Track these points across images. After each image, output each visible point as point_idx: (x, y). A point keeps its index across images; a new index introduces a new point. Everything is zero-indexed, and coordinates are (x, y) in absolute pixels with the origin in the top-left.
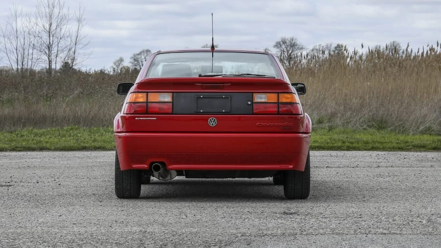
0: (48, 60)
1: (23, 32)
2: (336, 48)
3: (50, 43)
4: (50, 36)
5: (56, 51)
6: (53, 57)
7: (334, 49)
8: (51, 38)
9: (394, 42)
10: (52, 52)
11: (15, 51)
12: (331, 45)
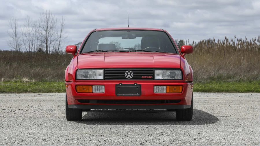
0: (46, 46)
1: (32, 31)
2: (180, 42)
3: (47, 36)
4: (47, 33)
5: (50, 41)
6: (48, 44)
7: (179, 43)
8: (48, 34)
9: (209, 39)
10: (48, 41)
11: (28, 41)
12: (177, 41)
